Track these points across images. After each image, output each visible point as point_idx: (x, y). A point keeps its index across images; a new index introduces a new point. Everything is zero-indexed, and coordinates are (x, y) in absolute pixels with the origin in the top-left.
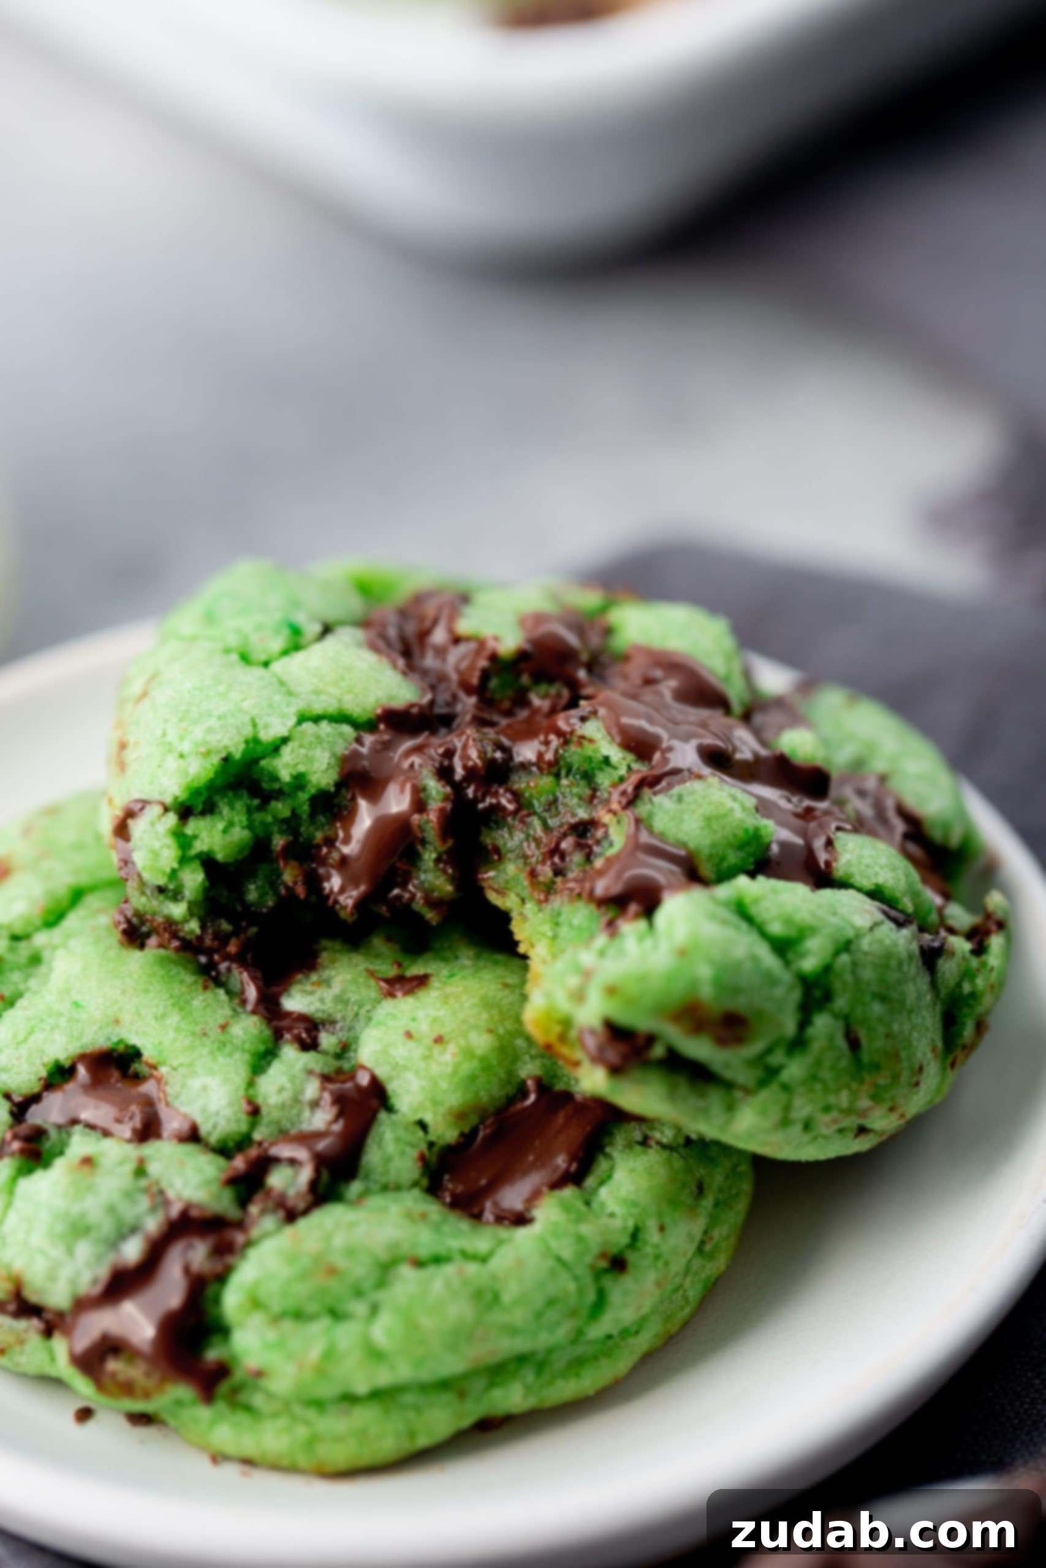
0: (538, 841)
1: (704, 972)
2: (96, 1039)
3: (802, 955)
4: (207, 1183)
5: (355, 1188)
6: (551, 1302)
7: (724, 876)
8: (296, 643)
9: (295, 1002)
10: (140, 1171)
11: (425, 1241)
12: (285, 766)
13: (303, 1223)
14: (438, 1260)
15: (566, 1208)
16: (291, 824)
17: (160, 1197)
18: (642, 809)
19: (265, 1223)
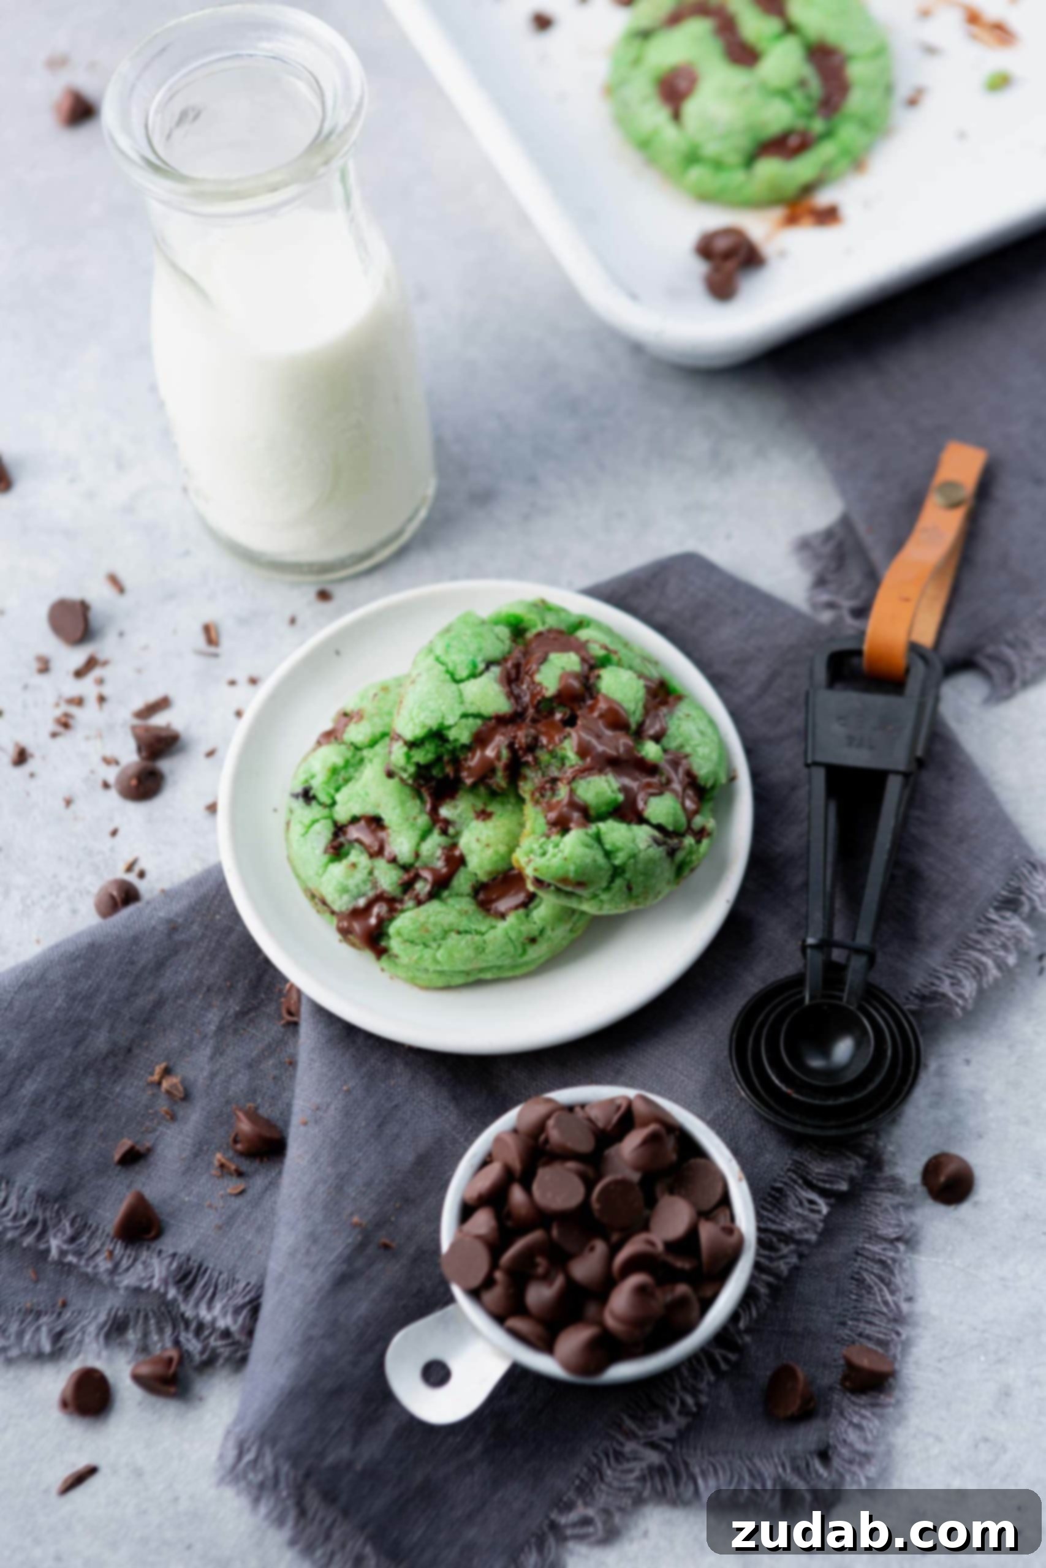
0: (539, 779)
1: (572, 868)
2: (370, 810)
3: (616, 858)
4: (391, 884)
5: (445, 894)
6: (504, 954)
7: (597, 820)
8: (474, 675)
9: (445, 812)
10: (371, 873)
11: (464, 924)
12: (452, 734)
13: (423, 908)
14: (467, 932)
15: (518, 918)
16: (453, 752)
17: (375, 884)
18: (574, 785)
19: (410, 903)
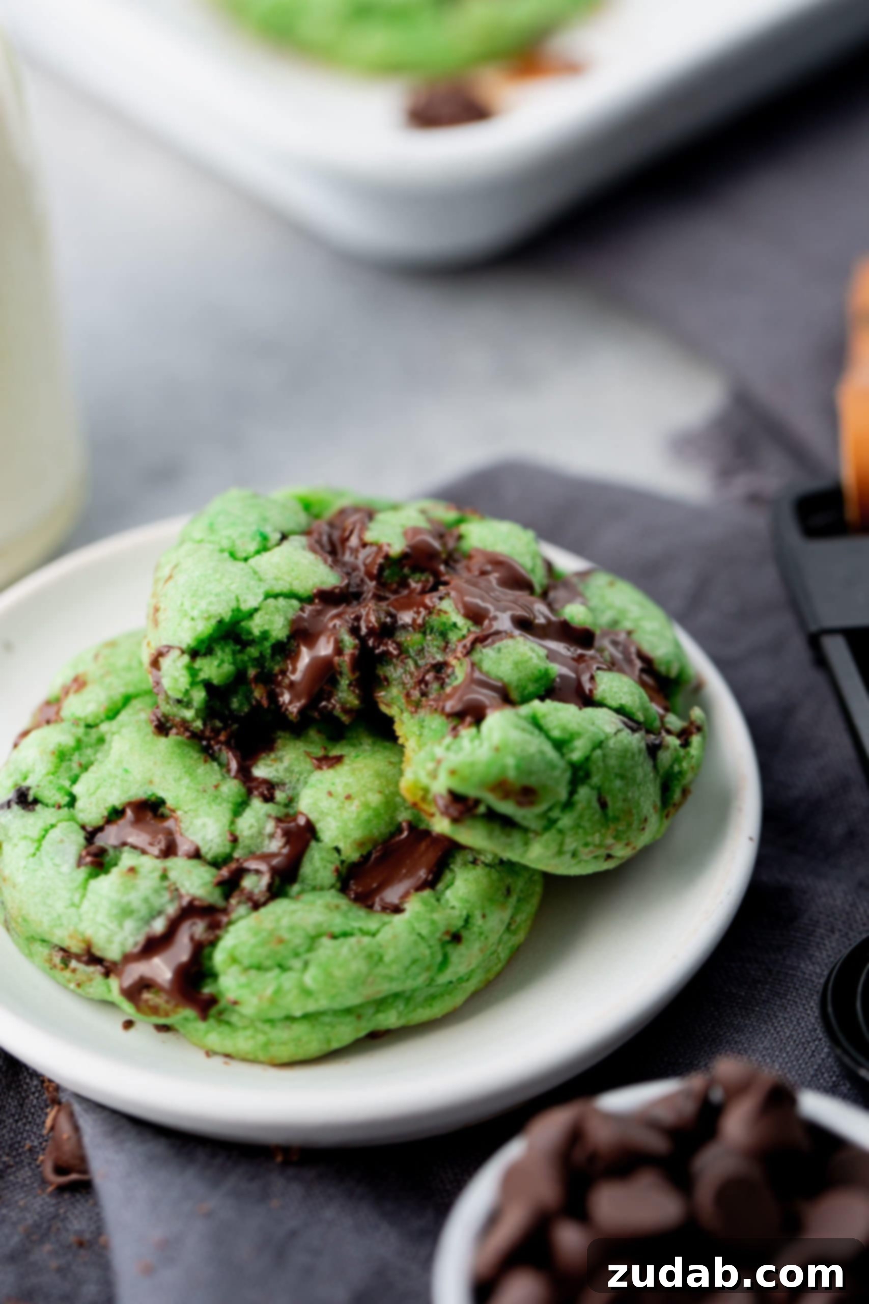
0: (411, 674)
1: (510, 761)
2: (138, 792)
3: (572, 750)
4: (204, 885)
5: (295, 888)
6: (414, 962)
7: (526, 700)
8: (264, 548)
9: (261, 771)
10: (164, 877)
11: (338, 923)
12: (256, 626)
13: (263, 911)
14: (346, 935)
15: (425, 903)
16: (259, 661)
17: (176, 893)
18: (476, 657)
19: (240, 910)
